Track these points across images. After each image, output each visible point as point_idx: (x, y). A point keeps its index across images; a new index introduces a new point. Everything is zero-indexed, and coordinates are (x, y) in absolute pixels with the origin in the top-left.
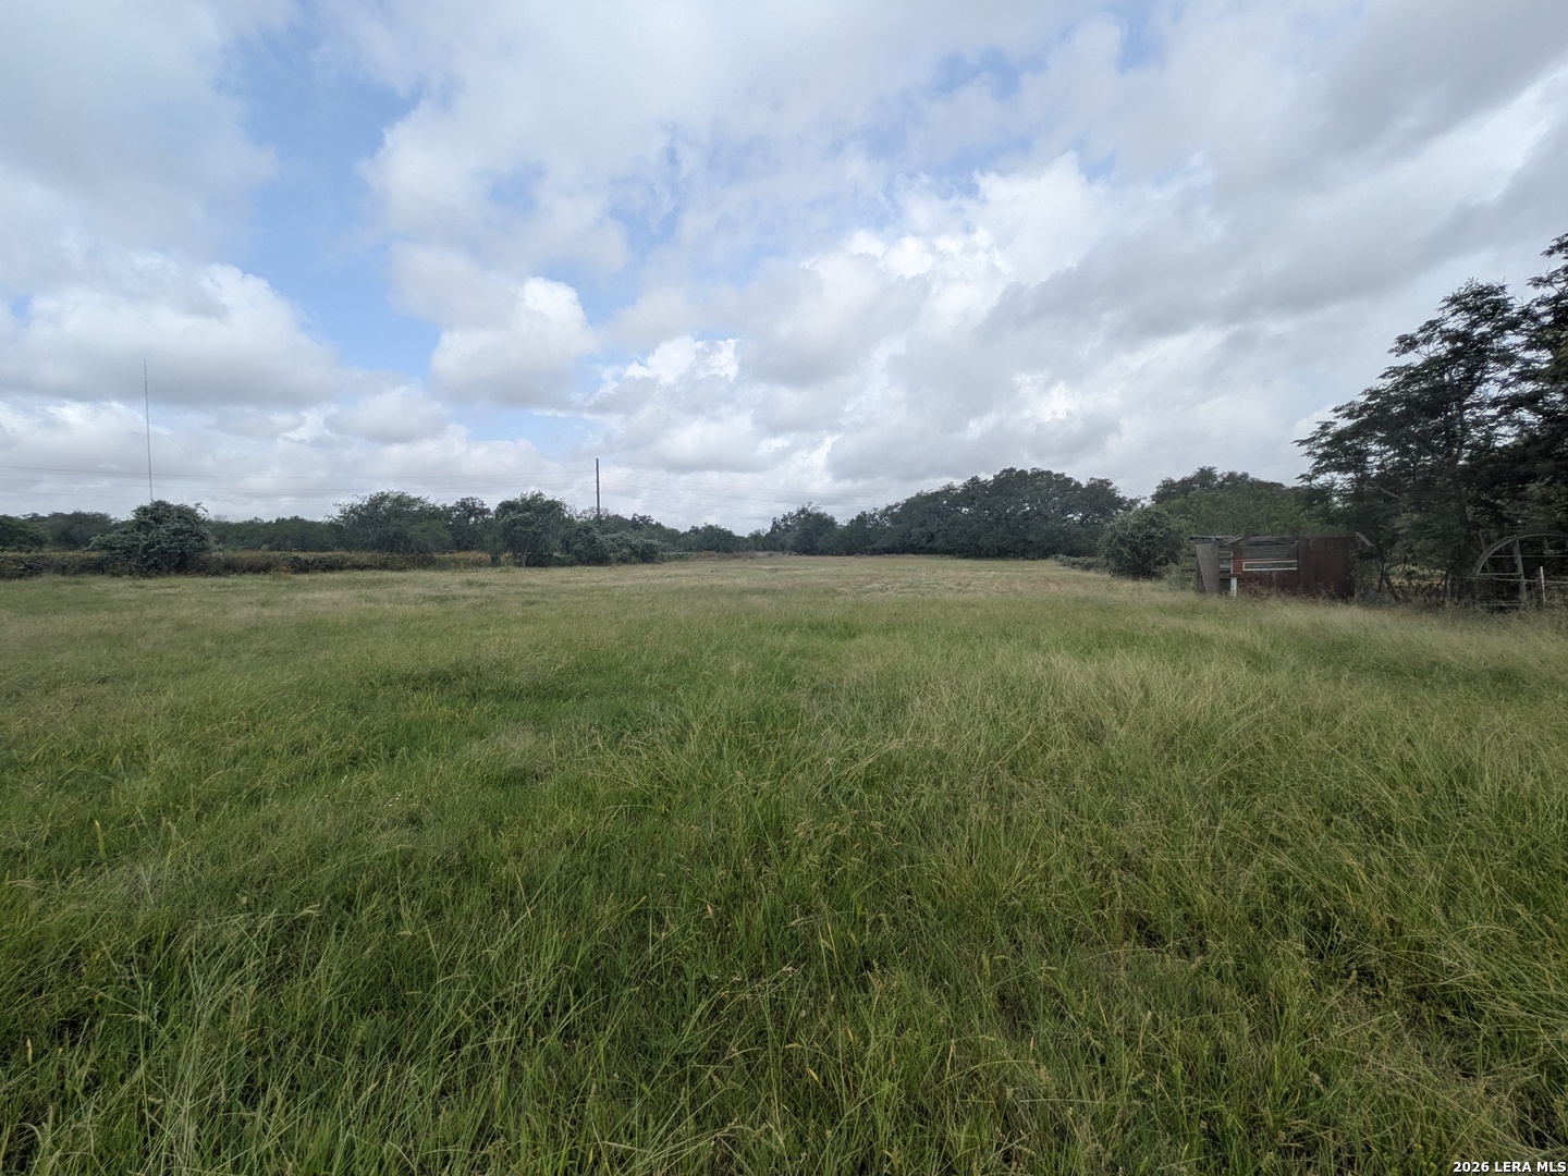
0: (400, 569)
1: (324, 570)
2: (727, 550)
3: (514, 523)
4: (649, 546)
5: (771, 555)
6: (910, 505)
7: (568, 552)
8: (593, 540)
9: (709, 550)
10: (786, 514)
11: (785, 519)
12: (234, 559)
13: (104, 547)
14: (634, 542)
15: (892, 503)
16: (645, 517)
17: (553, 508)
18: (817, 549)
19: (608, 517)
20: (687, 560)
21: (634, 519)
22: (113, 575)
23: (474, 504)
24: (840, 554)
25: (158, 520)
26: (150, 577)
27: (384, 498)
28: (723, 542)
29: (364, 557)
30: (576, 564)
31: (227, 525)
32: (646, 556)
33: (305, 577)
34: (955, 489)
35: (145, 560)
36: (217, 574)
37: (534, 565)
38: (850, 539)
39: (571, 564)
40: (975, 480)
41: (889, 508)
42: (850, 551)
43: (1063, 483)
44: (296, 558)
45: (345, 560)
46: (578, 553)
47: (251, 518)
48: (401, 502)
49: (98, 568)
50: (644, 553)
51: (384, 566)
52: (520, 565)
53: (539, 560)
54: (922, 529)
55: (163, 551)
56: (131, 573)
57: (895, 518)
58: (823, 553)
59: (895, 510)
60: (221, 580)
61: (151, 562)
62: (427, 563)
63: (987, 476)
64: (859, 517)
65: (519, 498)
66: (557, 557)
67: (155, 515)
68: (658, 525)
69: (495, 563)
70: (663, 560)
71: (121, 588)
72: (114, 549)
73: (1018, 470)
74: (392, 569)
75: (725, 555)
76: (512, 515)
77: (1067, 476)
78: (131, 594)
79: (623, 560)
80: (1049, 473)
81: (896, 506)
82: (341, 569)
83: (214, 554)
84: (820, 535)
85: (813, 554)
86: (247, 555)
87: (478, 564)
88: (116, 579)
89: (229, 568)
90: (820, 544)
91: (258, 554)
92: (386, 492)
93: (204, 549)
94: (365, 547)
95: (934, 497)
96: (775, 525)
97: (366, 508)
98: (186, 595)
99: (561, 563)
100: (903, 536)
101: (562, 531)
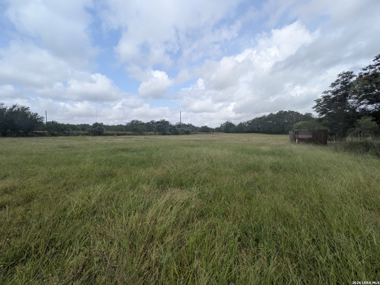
0: (137, 135)
1: (123, 135)
2: (207, 132)
3: (159, 126)
4: (188, 131)
5: (217, 133)
6: (254, 121)
7: (170, 132)
8: (176, 129)
9: (203, 132)
10: (224, 123)
11: (224, 124)
12: (108, 133)
13: (88, 131)
14: (185, 130)
15: (249, 120)
16: (191, 124)
17: (167, 123)
18: (229, 131)
19: (182, 124)
20: (197, 134)
21: (188, 124)
22: (89, 136)
23: (154, 121)
24: (235, 133)
25: (96, 126)
26: (95, 136)
27: (134, 121)
28: (206, 130)
29: (130, 133)
30: (172, 135)
31: (109, 126)
32: (187, 133)
33: (119, 137)
34: (266, 116)
35: (94, 133)
36: (105, 136)
37: (163, 135)
38: (238, 129)
39: (171, 135)
40: (271, 114)
41: (248, 121)
42: (237, 132)
43: (298, 114)
44: (118, 133)
45: (127, 133)
46: (172, 132)
47: (113, 125)
48: (137, 122)
49: (87, 134)
50: (187, 132)
51: (134, 135)
52: (160, 135)
53: (164, 134)
54: (256, 127)
55: (97, 131)
56: (92, 135)
57: (250, 124)
58: (230, 133)
59: (250, 122)
60: (105, 137)
61: (95, 134)
62: (142, 134)
63: (275, 113)
64: (240, 124)
65: (160, 120)
66: (168, 133)
67: (96, 125)
68: (193, 126)
69: (155, 134)
70: (191, 134)
71: (90, 138)
72: (90, 131)
73: (284, 111)
74: (135, 135)
75: (206, 133)
76: (159, 124)
77: (299, 112)
78: (91, 139)
79: (182, 134)
80: (294, 111)
81: (250, 121)
82: (126, 135)
83: (105, 132)
84: (230, 128)
85: (228, 133)
86: (110, 132)
87: (152, 134)
88: (90, 136)
89: (107, 135)
90: (230, 130)
91: (112, 132)
92: (134, 120)
93: (103, 131)
94: (130, 131)
95: (261, 118)
96: (222, 126)
97: (131, 123)
98: (99, 139)
99: (169, 134)
100: (251, 128)
101: (169, 128)
